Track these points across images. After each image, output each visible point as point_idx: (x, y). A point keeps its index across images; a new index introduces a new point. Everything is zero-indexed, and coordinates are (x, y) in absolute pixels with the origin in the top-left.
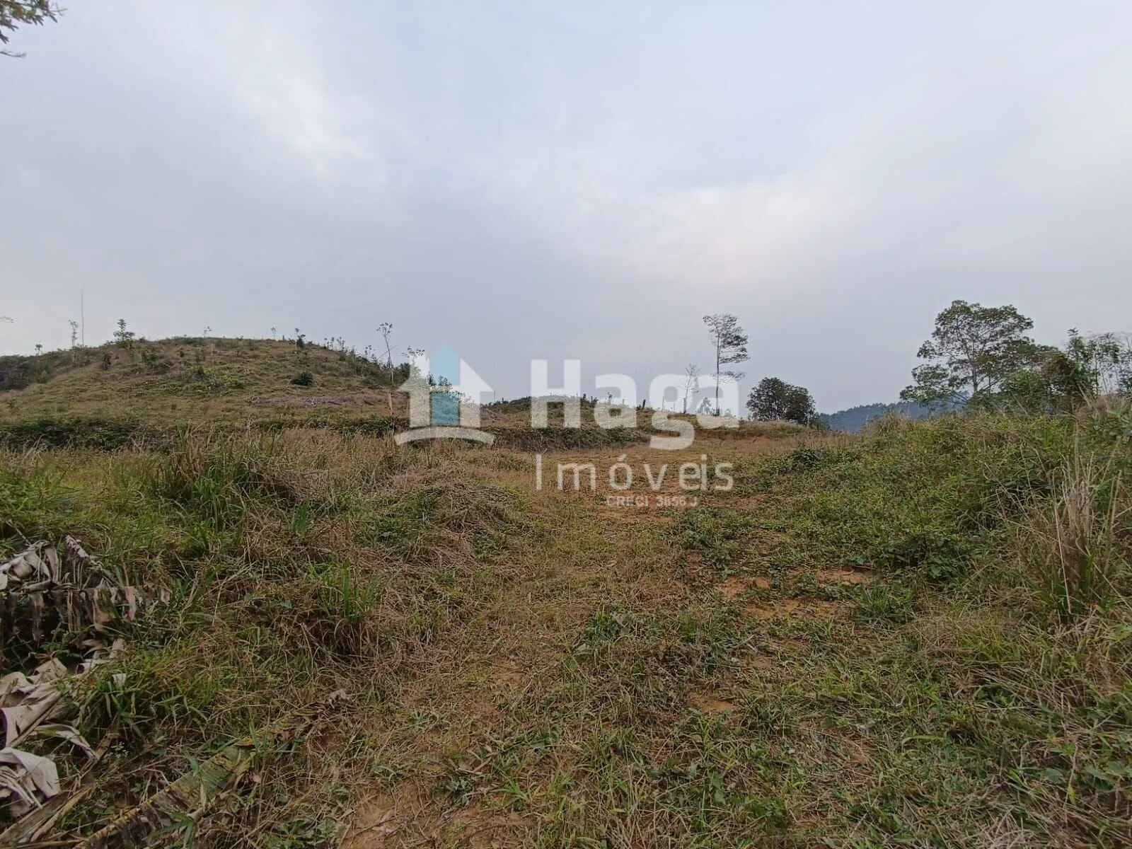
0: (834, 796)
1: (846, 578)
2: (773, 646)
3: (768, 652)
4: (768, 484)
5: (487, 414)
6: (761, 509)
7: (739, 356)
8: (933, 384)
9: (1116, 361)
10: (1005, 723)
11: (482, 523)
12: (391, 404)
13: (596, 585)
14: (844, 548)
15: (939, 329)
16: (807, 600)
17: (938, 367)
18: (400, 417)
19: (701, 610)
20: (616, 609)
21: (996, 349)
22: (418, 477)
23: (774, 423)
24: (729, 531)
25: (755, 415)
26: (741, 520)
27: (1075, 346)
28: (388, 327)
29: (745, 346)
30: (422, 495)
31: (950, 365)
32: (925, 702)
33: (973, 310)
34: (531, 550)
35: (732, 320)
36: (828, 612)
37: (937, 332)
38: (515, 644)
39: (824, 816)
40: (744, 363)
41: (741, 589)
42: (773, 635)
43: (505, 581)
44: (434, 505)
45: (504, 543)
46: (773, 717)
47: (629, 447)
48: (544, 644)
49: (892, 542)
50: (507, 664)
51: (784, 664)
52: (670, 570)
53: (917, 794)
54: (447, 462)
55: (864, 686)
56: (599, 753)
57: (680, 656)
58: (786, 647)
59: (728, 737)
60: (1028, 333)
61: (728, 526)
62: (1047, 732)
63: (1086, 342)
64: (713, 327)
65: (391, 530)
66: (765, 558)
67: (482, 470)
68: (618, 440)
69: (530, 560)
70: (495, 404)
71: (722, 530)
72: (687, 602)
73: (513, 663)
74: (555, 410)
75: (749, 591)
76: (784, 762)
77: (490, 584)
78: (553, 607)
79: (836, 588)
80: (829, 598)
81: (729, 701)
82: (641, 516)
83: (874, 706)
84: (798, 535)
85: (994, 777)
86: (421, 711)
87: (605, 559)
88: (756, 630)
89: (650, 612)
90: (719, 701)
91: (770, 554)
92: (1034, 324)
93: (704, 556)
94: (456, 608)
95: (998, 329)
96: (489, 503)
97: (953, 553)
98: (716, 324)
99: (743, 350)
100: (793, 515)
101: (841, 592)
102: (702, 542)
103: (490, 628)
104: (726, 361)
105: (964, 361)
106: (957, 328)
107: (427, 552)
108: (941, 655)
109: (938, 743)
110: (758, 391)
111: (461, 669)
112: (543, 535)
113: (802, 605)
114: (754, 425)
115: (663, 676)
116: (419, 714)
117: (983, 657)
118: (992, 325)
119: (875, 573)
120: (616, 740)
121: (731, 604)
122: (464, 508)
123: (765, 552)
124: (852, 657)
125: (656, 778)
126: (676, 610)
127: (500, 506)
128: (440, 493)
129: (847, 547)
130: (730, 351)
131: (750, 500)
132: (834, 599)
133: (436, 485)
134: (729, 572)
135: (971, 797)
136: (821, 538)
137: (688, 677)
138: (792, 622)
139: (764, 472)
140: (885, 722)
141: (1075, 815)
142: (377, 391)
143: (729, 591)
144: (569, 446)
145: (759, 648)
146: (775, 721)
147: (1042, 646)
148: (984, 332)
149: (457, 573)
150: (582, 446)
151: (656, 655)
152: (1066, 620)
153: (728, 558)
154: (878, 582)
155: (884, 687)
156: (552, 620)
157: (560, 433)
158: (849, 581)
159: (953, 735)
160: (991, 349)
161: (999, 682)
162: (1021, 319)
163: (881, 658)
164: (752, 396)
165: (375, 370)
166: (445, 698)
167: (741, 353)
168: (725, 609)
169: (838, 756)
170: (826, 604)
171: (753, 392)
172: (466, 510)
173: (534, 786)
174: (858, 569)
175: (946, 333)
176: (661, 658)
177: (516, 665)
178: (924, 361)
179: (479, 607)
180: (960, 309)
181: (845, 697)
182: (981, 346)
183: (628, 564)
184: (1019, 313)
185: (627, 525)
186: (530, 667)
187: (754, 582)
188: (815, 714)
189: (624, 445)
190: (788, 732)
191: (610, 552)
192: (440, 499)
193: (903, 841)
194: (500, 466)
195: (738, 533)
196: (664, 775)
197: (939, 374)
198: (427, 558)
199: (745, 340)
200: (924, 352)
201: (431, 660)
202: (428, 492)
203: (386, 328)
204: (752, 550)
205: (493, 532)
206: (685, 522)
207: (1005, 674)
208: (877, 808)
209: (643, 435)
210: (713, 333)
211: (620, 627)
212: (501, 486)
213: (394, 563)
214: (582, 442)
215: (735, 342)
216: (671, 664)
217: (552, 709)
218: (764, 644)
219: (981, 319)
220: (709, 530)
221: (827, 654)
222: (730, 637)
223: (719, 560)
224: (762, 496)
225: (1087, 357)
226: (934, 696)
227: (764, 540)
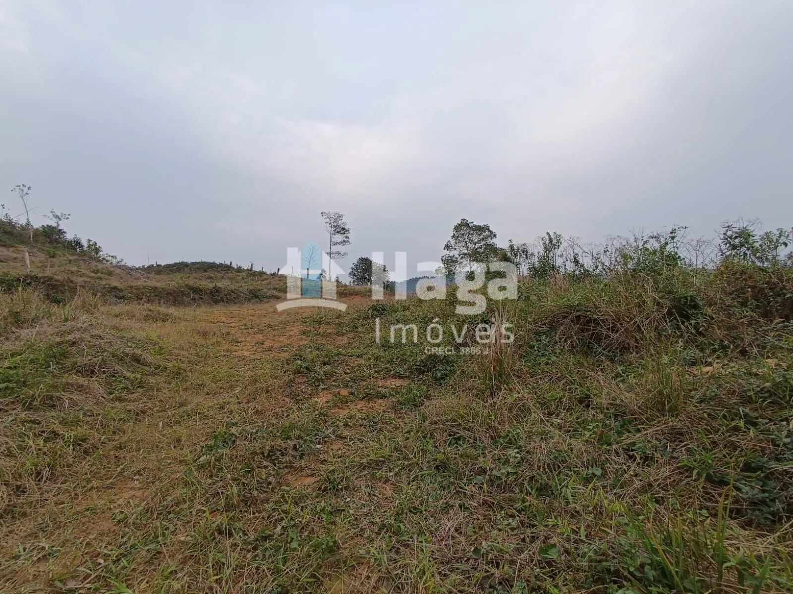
0: (370, 522)
1: (393, 383)
2: (346, 433)
3: (342, 437)
4: (356, 327)
5: (139, 274)
6: (350, 343)
7: (344, 241)
8: (451, 266)
9: (527, 258)
10: (461, 456)
11: (118, 367)
12: (28, 262)
13: (222, 408)
14: (394, 365)
15: (454, 234)
16: (370, 400)
17: (454, 256)
18: (40, 275)
19: (300, 416)
20: (235, 424)
21: (480, 248)
22: (50, 330)
23: (365, 287)
24: (326, 359)
25: (354, 282)
26: (335, 352)
27: (511, 249)
28: (26, 190)
29: (348, 235)
30: (50, 347)
31: (459, 255)
32: (424, 452)
33: (471, 225)
34: (167, 386)
35: (340, 216)
36: (381, 406)
37: (454, 236)
38: (142, 466)
39: (362, 536)
40: (347, 246)
41: (330, 397)
42: (346, 425)
43: (137, 414)
44: (64, 355)
45: (140, 383)
46: (338, 480)
47: (266, 303)
48: (169, 461)
49: (419, 359)
50: (130, 484)
51: (351, 443)
52: (281, 390)
53: (415, 508)
54: (85, 316)
55: (395, 449)
56: (205, 538)
57: (280, 451)
58: (354, 432)
59: (307, 501)
60: (494, 241)
61: (326, 356)
62: (479, 456)
63: (516, 248)
64: (328, 220)
65: (9, 381)
66: (348, 376)
67: (126, 322)
68: (256, 297)
69: (165, 394)
70: (148, 267)
71: (322, 359)
72: (291, 412)
73: (136, 482)
74: (206, 273)
75: (334, 398)
76: (342, 508)
77: (120, 420)
78: (182, 431)
79: (387, 390)
80: (383, 397)
81: (312, 475)
82: (267, 353)
83: (399, 460)
84: (369, 359)
85: (453, 487)
86: (28, 546)
87: (232, 387)
88: (336, 424)
89: (262, 423)
90: (305, 477)
91: (351, 372)
92: (497, 236)
93: (307, 378)
94: (79, 445)
95: (481, 237)
96: (127, 350)
97: (447, 362)
98: (329, 218)
99: (347, 237)
100: (368, 346)
101: (390, 393)
102: (307, 368)
103: (116, 457)
104: (336, 244)
105: (466, 254)
106: (463, 235)
107: (51, 398)
108: (436, 423)
109: (429, 474)
110: (357, 265)
111: (80, 497)
112: (180, 373)
113: (367, 403)
114: (353, 288)
115: (266, 467)
116: (25, 550)
117: (455, 421)
118: (479, 235)
119: (409, 378)
120: (222, 524)
121: (322, 408)
122: (98, 356)
123: (348, 371)
124: (391, 432)
125: (251, 544)
126: (283, 418)
127: (139, 352)
128: (73, 344)
129: (396, 364)
130: (339, 238)
131: (344, 337)
132: (386, 397)
133: (70, 337)
134: (323, 387)
135: (441, 502)
136: (382, 360)
137: (285, 464)
138: (359, 415)
139: (354, 318)
140: (404, 468)
141: (486, 498)
142: (11, 249)
143: (322, 400)
144: (216, 302)
145: (336, 436)
146: (339, 483)
147: (480, 410)
148: (475, 238)
149: (84, 414)
150: (227, 302)
151: (263, 453)
152: (493, 395)
153: (324, 377)
154: (410, 384)
155: (405, 447)
156: (179, 441)
157: (208, 292)
158: (395, 385)
159: (437, 468)
160: (478, 248)
161: (462, 433)
162: (491, 232)
163: (406, 430)
164: (353, 269)
165: (9, 229)
166: (59, 527)
167: (346, 240)
168: (317, 412)
169: (375, 496)
170: (381, 401)
171: (353, 266)
172: (101, 357)
173: (142, 580)
174: (401, 377)
175: (458, 237)
176: (266, 455)
177: (140, 483)
178: (447, 252)
179: (106, 440)
180: (464, 224)
181: (384, 457)
182: (474, 246)
183: (251, 389)
184: (491, 229)
185: (254, 360)
186: (153, 483)
187: (339, 392)
188: (365, 472)
189: (261, 301)
190: (346, 488)
191: (237, 381)
192: (73, 349)
193: (403, 538)
194: (147, 318)
195: (332, 360)
196: (257, 540)
197: (454, 261)
198: (50, 403)
199: (348, 231)
200: (447, 247)
201: (46, 496)
202: (59, 344)
203: (24, 190)
204: (340, 370)
205: (128, 374)
206: (296, 355)
207: (464, 428)
208: (393, 522)
209: (276, 293)
210: (328, 224)
211: (237, 437)
212: (140, 335)
213: (10, 412)
214: (227, 299)
215: (342, 232)
216: (273, 458)
217: (169, 513)
218: (339, 432)
219: (474, 231)
220: (313, 360)
221: (377, 432)
222: (318, 431)
223: (318, 380)
224: (352, 334)
225: (516, 255)
226: (430, 447)
227: (349, 363)
